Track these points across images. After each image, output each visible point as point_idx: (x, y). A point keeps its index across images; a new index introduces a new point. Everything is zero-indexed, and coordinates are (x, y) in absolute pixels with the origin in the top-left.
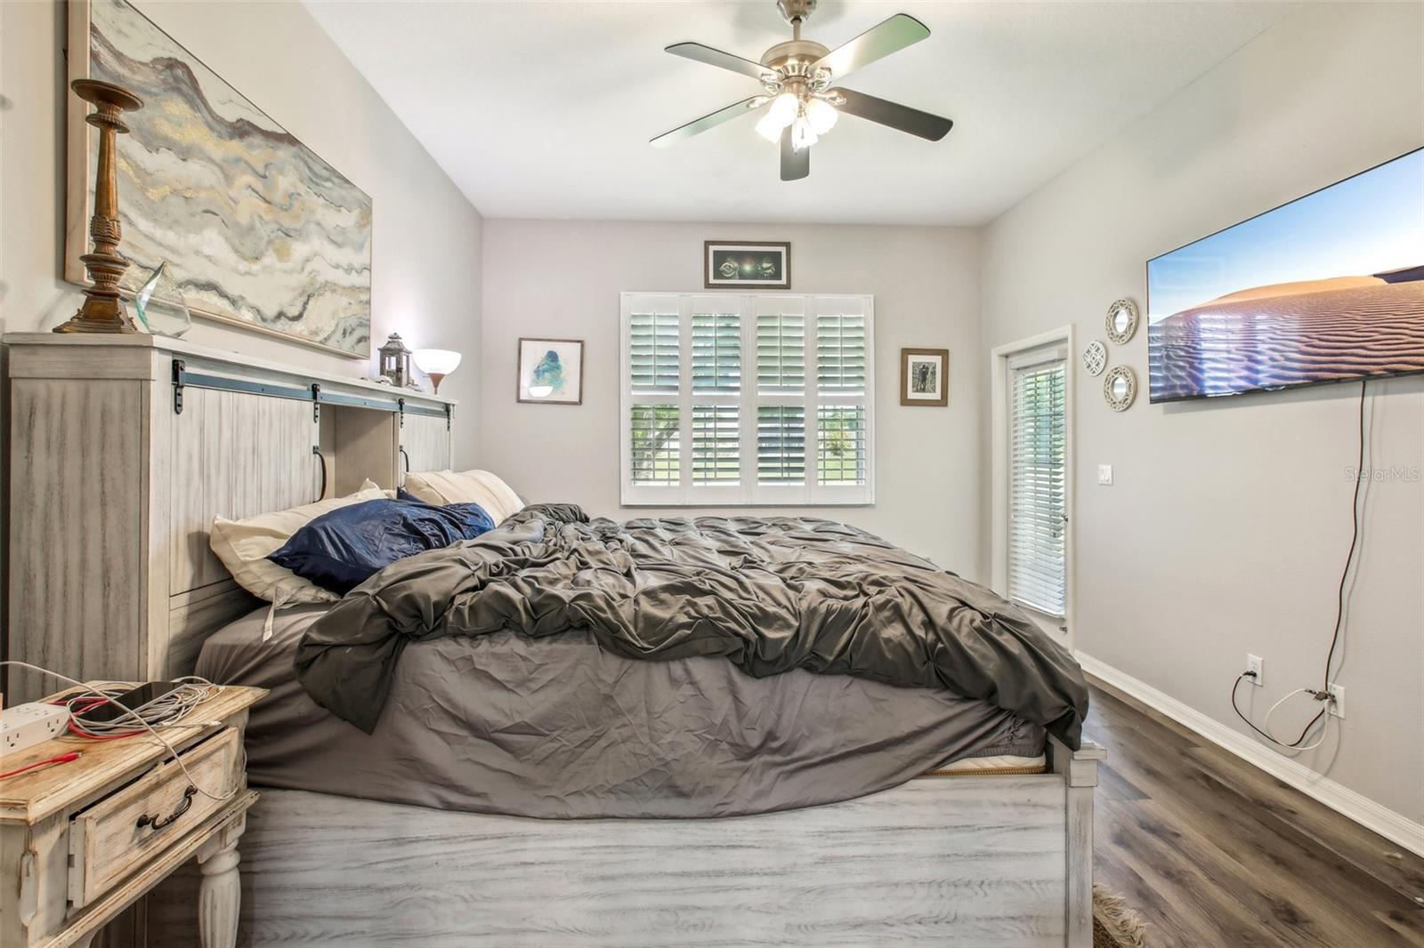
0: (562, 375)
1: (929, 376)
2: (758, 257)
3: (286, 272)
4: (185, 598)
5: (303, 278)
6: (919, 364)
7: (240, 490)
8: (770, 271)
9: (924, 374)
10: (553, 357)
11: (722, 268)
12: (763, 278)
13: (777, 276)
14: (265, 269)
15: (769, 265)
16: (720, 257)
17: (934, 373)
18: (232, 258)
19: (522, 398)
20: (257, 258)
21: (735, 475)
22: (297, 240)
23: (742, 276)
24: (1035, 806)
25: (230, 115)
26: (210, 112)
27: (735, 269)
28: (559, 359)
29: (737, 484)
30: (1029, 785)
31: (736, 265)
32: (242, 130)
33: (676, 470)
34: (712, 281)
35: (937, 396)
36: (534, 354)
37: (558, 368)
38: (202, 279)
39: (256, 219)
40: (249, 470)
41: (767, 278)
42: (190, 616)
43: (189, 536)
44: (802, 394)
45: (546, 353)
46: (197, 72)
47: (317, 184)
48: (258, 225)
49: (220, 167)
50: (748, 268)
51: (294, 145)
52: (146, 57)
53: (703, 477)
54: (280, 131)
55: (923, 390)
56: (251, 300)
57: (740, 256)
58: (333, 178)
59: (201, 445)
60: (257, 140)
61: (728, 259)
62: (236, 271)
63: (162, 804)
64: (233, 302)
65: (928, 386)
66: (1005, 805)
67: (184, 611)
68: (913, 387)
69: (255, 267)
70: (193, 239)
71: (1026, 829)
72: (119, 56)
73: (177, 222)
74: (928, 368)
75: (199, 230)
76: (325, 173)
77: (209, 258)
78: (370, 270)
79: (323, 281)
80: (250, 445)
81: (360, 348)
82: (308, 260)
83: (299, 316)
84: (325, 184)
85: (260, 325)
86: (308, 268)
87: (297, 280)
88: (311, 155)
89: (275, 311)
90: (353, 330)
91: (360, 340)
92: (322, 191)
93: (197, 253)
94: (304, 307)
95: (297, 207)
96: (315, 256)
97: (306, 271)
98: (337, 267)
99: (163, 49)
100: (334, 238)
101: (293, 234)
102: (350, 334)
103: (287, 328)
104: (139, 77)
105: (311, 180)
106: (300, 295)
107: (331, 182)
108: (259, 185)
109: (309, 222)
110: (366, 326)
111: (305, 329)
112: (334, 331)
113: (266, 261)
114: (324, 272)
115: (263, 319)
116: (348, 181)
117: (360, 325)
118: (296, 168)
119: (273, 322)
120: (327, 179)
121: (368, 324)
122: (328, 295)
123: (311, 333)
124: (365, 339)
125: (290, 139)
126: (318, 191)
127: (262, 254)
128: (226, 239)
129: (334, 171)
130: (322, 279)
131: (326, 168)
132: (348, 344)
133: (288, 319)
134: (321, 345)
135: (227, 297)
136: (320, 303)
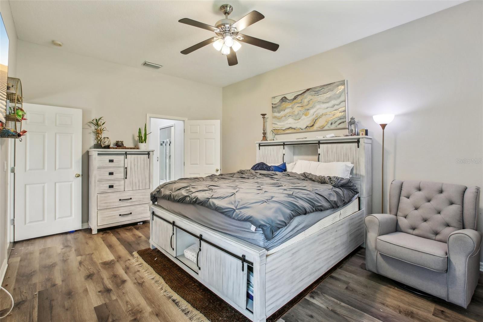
3: (308, 118)
5: (314, 116)
14: (302, 120)
18: (294, 121)
22: (311, 109)
25: (293, 97)
26: (289, 100)
32: (295, 98)
38: (288, 127)
39: (299, 111)
46: (286, 96)
47: (317, 93)
48: (300, 112)
49: (291, 107)
52: (278, 101)
54: (306, 90)
56: (299, 127)
60: (299, 97)
62: (295, 123)
64: (295, 129)
69: (300, 120)
70: (286, 122)
72: (275, 104)
75: (287, 120)
77: (289, 124)
78: (345, 101)
81: (341, 126)
82: (315, 112)
83: (313, 125)
84: (321, 91)
85: (301, 131)
86: (316, 113)
87: (311, 118)
88: (315, 88)
89: (305, 127)
90: (336, 122)
91: (340, 123)
92: (319, 93)
93: (287, 124)
94: (314, 123)
95: (311, 102)
96: (318, 110)
97: (314, 115)
98: (327, 108)
99: (280, 98)
100: (326, 102)
101: (309, 109)
102: (334, 123)
103: (308, 129)
104: (278, 105)
105: (316, 93)
106: (313, 121)
107: (323, 89)
108: (300, 105)
109: (315, 103)
110: (344, 118)
111: (315, 128)
112: (327, 125)
113: (302, 118)
114: (321, 112)
115: (302, 130)
116: (331, 84)
117: (340, 119)
118: (310, 95)
119: (305, 129)
120: (322, 89)
121: (345, 117)
122: (323, 117)
123: (317, 128)
124: (343, 122)
125: (308, 90)
126: (318, 94)
127: (301, 117)
128: (293, 119)
129: (324, 85)
130: (321, 114)
131: (321, 87)
132: (333, 126)
133: (309, 127)
134: (322, 129)
135: (293, 128)
136: (320, 120)
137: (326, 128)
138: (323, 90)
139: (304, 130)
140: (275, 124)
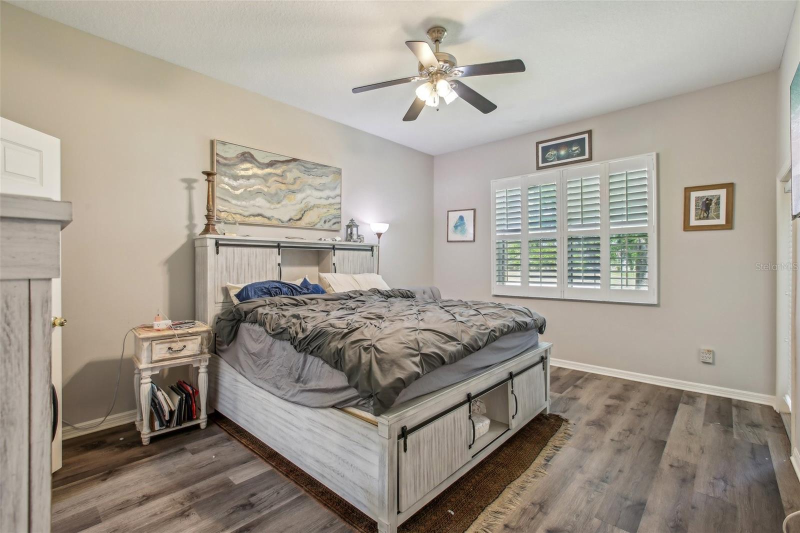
0: (466, 227)
1: (713, 206)
2: (569, 145)
3: (293, 205)
4: (221, 304)
5: (302, 205)
6: (702, 198)
7: (243, 275)
8: (577, 151)
9: (707, 206)
10: (461, 218)
11: (547, 156)
12: (573, 157)
13: (582, 153)
14: (282, 206)
15: (576, 148)
16: (546, 150)
17: (718, 203)
18: (268, 205)
19: (449, 240)
20: (279, 203)
21: (555, 280)
22: (298, 193)
23: (559, 158)
24: (369, 438)
25: (267, 161)
26: (259, 163)
27: (555, 155)
28: (465, 219)
29: (555, 285)
30: (368, 428)
31: (555, 152)
32: (272, 164)
33: (519, 276)
34: (541, 165)
35: (722, 221)
36: (454, 217)
37: (464, 224)
38: (256, 213)
39: (278, 190)
40: (247, 270)
41: (575, 157)
42: (222, 309)
43: (222, 288)
44: (599, 228)
45: (458, 217)
46: (252, 152)
47: (309, 172)
48: (279, 192)
49: (263, 178)
50: (563, 152)
51: (296, 161)
52: (234, 155)
53: (540, 281)
54: (290, 159)
55: (707, 218)
56: (276, 217)
57: (557, 147)
58: (317, 167)
59: (226, 263)
60: (278, 165)
61: (550, 150)
62: (270, 208)
63: (176, 346)
64: (269, 219)
65: (712, 214)
66: (359, 433)
67: (221, 308)
68: (696, 216)
69: (280, 205)
70: (252, 202)
71: (366, 448)
72: (225, 159)
73: (246, 199)
74: (711, 200)
75: (254, 199)
76: (313, 166)
77: (259, 207)
78: (341, 196)
79: (313, 205)
80: (247, 263)
81: (335, 227)
82: (304, 199)
83: (300, 219)
84: (314, 170)
85: (281, 224)
86: (304, 201)
87: (298, 207)
88: (306, 162)
89: (288, 219)
90: (330, 220)
91: (335, 224)
92: (312, 173)
93: (254, 206)
94: (303, 215)
95: (298, 182)
96: (308, 197)
97: (303, 203)
98: (321, 198)
99: (241, 150)
100: (318, 188)
101: (296, 191)
102: (328, 222)
103: (293, 224)
104: (232, 162)
105: (306, 171)
106: (301, 212)
107: (317, 168)
108: (280, 179)
109: (305, 185)
110: (338, 218)
111: (302, 223)
112: (319, 222)
113: (283, 203)
114: (313, 201)
115: (282, 222)
116: (326, 166)
117: (335, 218)
118: (297, 169)
119: (287, 222)
120: (315, 168)
121: (340, 217)
122: (315, 209)
123: (306, 224)
124: (338, 223)
125: (294, 160)
126: (309, 174)
127: (281, 201)
128: (265, 199)
129: (318, 164)
130: (312, 204)
131: (313, 165)
132: (327, 226)
133: (295, 220)
134: (312, 227)
135: (266, 217)
136: (311, 213)
137: (318, 226)
138: (316, 170)
139: (286, 224)
140: (225, 200)
